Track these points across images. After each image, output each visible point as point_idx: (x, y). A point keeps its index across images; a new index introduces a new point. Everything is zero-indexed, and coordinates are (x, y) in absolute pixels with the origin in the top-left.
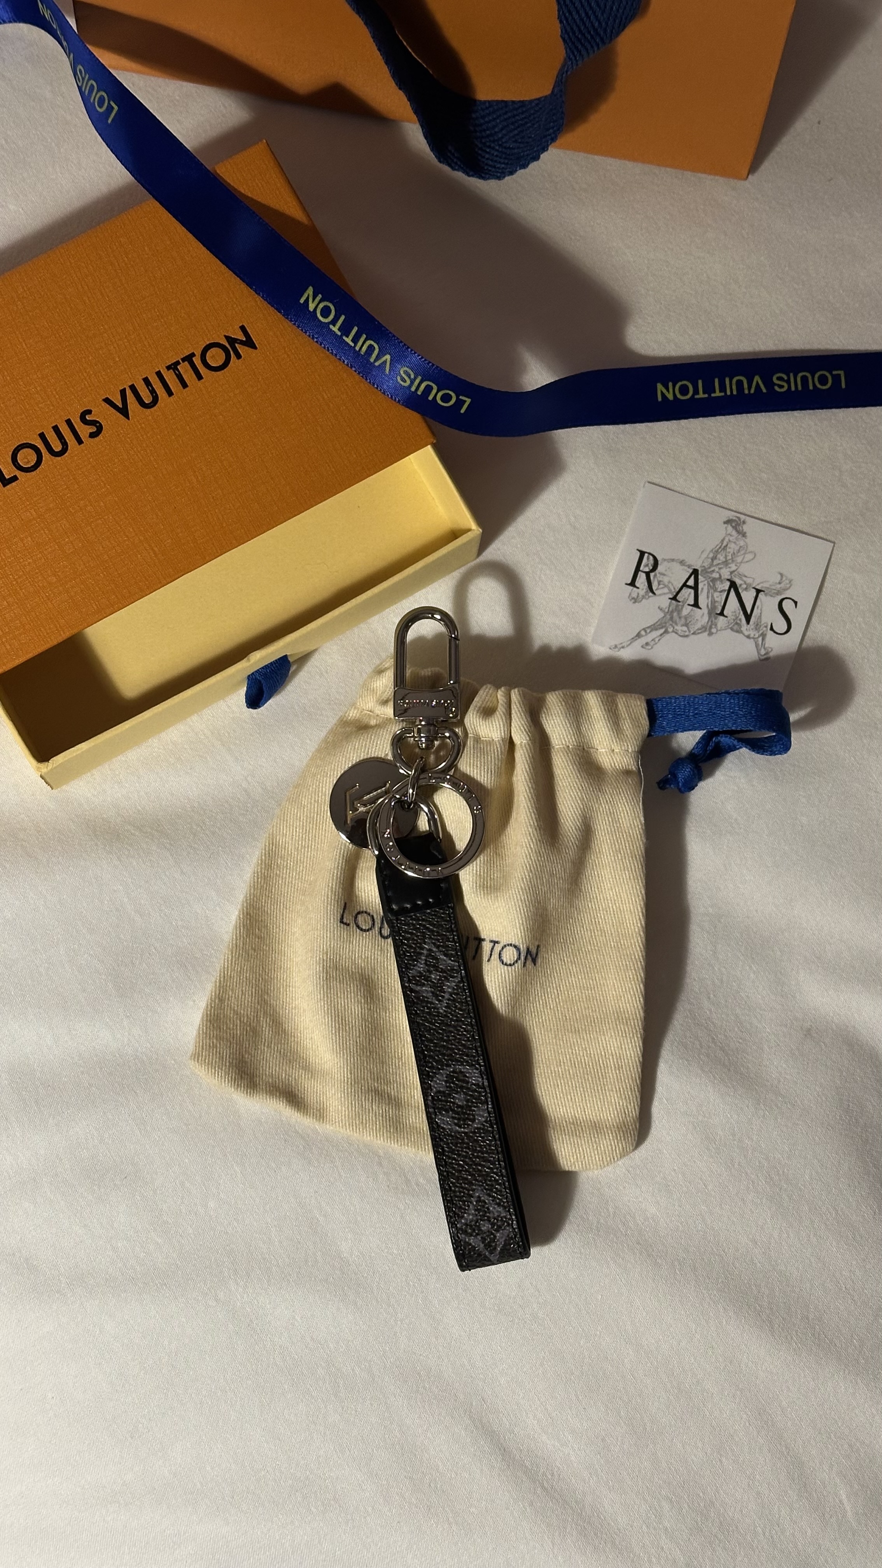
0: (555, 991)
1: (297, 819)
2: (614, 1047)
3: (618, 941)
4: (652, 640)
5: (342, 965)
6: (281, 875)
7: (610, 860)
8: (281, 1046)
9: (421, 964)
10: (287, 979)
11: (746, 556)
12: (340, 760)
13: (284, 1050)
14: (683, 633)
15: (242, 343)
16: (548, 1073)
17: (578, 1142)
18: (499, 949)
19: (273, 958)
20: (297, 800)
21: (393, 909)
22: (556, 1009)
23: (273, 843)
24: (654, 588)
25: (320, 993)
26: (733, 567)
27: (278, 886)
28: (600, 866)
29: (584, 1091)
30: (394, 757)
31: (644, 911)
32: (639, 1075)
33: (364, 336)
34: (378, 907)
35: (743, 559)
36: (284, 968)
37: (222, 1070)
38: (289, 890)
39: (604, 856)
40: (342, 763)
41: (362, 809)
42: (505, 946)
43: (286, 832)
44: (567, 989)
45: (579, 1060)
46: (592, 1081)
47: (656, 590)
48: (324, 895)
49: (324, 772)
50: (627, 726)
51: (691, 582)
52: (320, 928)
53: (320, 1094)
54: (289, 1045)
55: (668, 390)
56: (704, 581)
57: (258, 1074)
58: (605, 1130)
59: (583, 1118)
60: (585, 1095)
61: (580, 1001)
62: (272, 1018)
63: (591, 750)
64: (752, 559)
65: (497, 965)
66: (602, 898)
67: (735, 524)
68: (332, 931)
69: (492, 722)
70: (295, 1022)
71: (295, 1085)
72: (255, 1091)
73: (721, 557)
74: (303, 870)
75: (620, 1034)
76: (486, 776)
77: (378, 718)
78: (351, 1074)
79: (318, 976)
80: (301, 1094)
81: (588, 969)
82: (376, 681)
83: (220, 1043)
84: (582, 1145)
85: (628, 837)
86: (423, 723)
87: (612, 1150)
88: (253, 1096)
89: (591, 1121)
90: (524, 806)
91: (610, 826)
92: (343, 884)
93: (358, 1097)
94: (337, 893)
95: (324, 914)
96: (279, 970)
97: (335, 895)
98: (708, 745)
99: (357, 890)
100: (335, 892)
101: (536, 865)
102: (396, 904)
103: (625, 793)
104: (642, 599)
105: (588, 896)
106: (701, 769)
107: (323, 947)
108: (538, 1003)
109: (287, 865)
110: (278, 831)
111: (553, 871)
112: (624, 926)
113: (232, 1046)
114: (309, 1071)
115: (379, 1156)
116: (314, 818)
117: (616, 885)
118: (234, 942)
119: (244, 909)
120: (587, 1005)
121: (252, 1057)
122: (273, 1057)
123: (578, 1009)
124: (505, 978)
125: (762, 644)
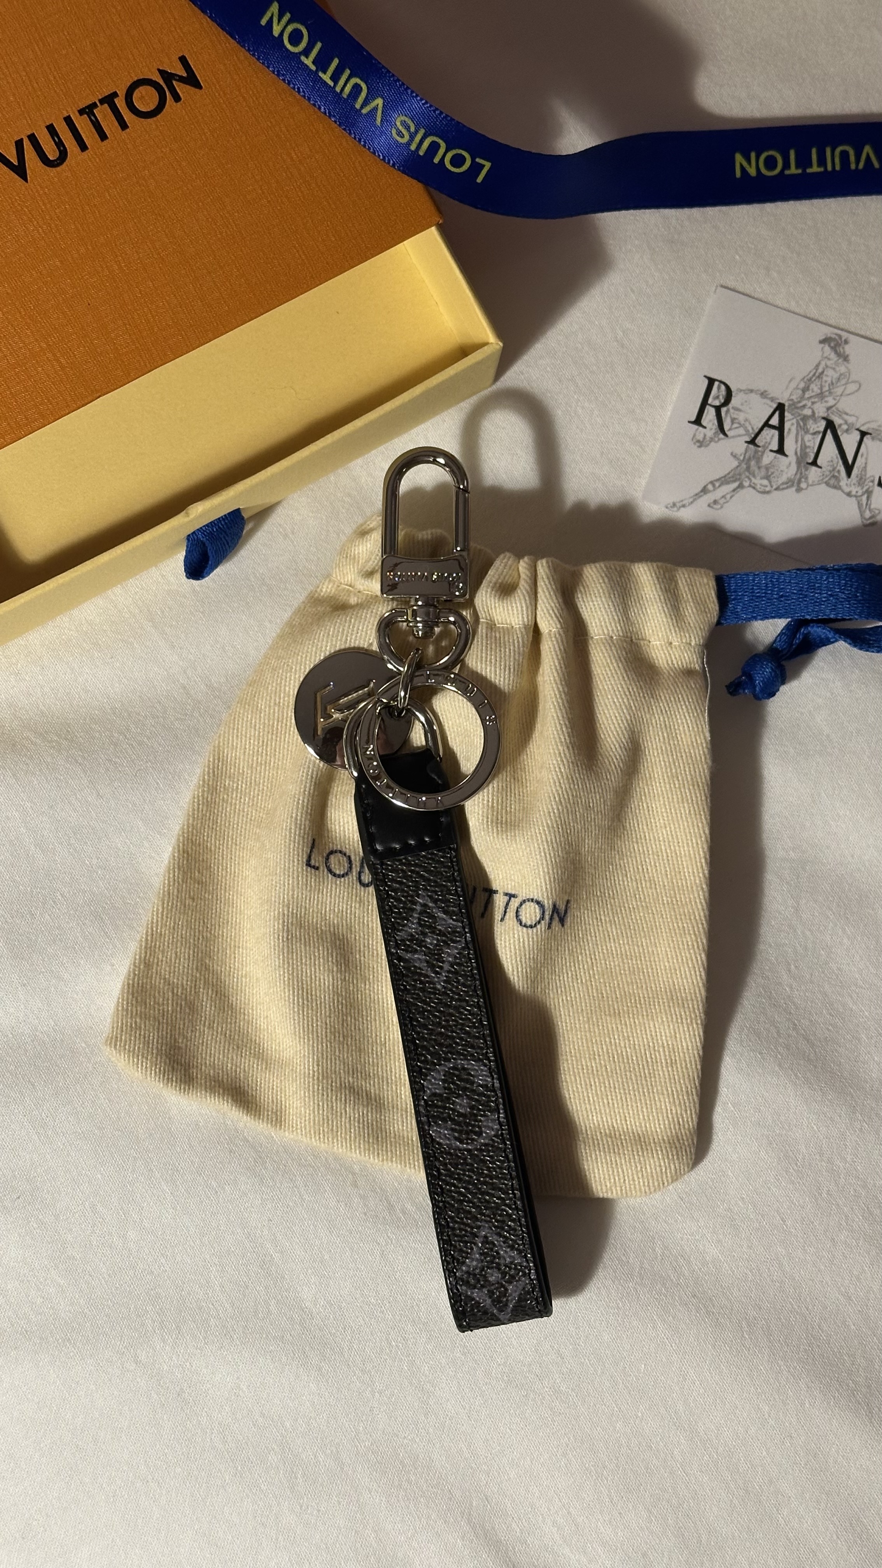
0: (589, 960)
1: (251, 727)
2: (666, 1036)
3: (673, 895)
4: (724, 497)
5: (308, 922)
6: (230, 801)
7: (663, 789)
8: (227, 1026)
9: (413, 924)
10: (235, 937)
11: (848, 385)
12: (309, 650)
13: (231, 1031)
14: (763, 488)
15: (181, 79)
16: (578, 1069)
17: (616, 1161)
18: (517, 905)
19: (218, 910)
20: (252, 703)
21: (377, 849)
22: (589, 983)
23: (219, 758)
24: (726, 427)
25: (279, 959)
26: (831, 402)
27: (226, 815)
28: (650, 796)
29: (625, 1093)
30: (380, 646)
31: (708, 857)
32: (698, 1074)
33: (347, 72)
34: (356, 845)
35: (844, 390)
36: (232, 924)
37: (147, 1059)
38: (240, 821)
39: (656, 783)
40: (311, 655)
41: (337, 716)
42: (524, 901)
43: (237, 743)
44: (604, 957)
45: (619, 1052)
46: (637, 1080)
47: (730, 429)
48: (286, 829)
49: (288, 665)
50: (690, 611)
51: (775, 421)
52: (280, 872)
53: (277, 1091)
54: (237, 1024)
55: (749, 162)
56: (792, 420)
57: (195, 1063)
58: (652, 1145)
59: (623, 1128)
60: (626, 1098)
61: (621, 974)
62: (215, 989)
63: (642, 642)
64: (857, 391)
65: (513, 926)
66: (652, 838)
67: (835, 344)
68: (295, 877)
69: (511, 603)
70: (245, 994)
71: (245, 1079)
72: (191, 1087)
73: (815, 388)
74: (258, 795)
75: (674, 1020)
76: (502, 675)
77: (360, 594)
78: (318, 1065)
79: (276, 936)
80: (252, 1090)
81: (632, 932)
82: (359, 545)
83: (145, 1023)
84: (621, 1165)
85: (689, 759)
86: (420, 603)
87: (662, 1173)
88: (188, 1093)
89: (633, 1133)
91: (664, 743)
92: (311, 815)
93: (328, 1096)
94: (303, 827)
95: (285, 854)
96: (225, 926)
97: (300, 829)
98: (793, 637)
99: (329, 822)
100: (301, 825)
101: (568, 795)
102: (381, 843)
103: (686, 699)
104: (710, 442)
105: (634, 836)
106: (784, 669)
107: (284, 898)
108: (565, 975)
109: (237, 787)
110: (226, 743)
111: (589, 803)
112: (681, 876)
113: (161, 1027)
114: (263, 1060)
115: (354, 1174)
116: (273, 726)
117: (671, 822)
118: (166, 889)
119: (179, 846)
120: (631, 979)
121: (187, 1041)
122: (216, 1041)
123: (619, 984)
124: (524, 943)
125: (867, 504)
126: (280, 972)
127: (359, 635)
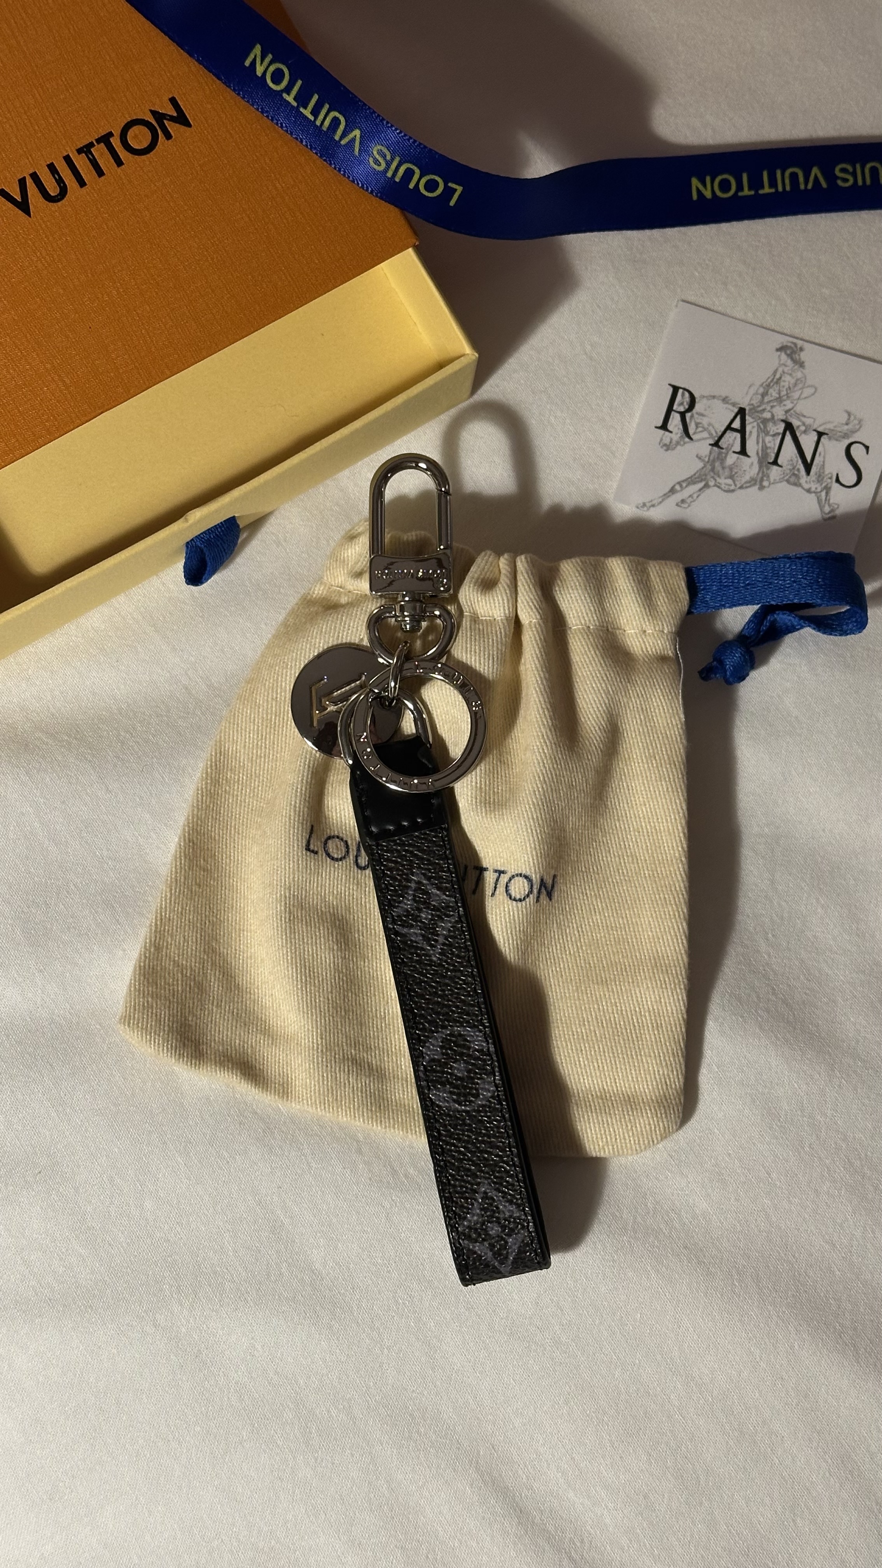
0: (576, 932)
1: (250, 722)
2: (651, 1001)
3: (654, 869)
4: (690, 496)
5: (309, 903)
6: (232, 792)
7: (642, 768)
8: (234, 1004)
9: (409, 900)
10: (240, 921)
11: (804, 390)
12: (304, 647)
13: (238, 1010)
14: (727, 487)
15: (172, 119)
16: (569, 1035)
17: (607, 1121)
18: (506, 880)
19: (223, 896)
20: (250, 698)
21: (372, 832)
22: (577, 955)
23: (220, 752)
24: (691, 431)
25: (282, 939)
26: (789, 405)
27: (228, 805)
28: (629, 776)
29: (614, 1057)
30: (371, 640)
31: (686, 831)
32: (683, 1036)
33: (327, 106)
34: (352, 830)
35: (801, 393)
37: (159, 1036)
38: (242, 811)
39: (634, 763)
40: (306, 651)
41: (332, 708)
42: (513, 877)
43: (237, 738)
44: (591, 929)
45: (608, 1018)
46: (625, 1044)
47: (694, 433)
48: (286, 816)
49: (284, 662)
50: (662, 601)
51: (737, 424)
52: (281, 857)
53: (283, 1065)
54: (244, 1003)
55: (705, 185)
56: (752, 423)
57: (205, 1040)
58: (641, 1105)
59: (613, 1090)
60: (615, 1061)
61: (607, 944)
63: (617, 632)
64: (813, 394)
65: (503, 900)
66: (633, 816)
67: (791, 351)
68: (296, 861)
69: (493, 597)
70: (251, 975)
71: (252, 1054)
72: (202, 1062)
73: (773, 393)
74: (259, 786)
75: (659, 985)
76: (486, 664)
77: (350, 594)
78: (322, 1038)
79: (279, 917)
80: (260, 1065)
81: (617, 905)
82: (348, 549)
83: (156, 1002)
84: (613, 1125)
85: (665, 739)
86: (407, 599)
87: (651, 1131)
88: (199, 1068)
89: (623, 1094)
91: (641, 725)
92: (309, 802)
93: (331, 1067)
94: (301, 814)
95: (285, 840)
96: (230, 910)
97: (299, 816)
98: (762, 624)
99: (326, 810)
100: (299, 812)
101: (552, 774)
102: (376, 826)
103: (661, 684)
104: (676, 445)
105: (615, 813)
106: (753, 655)
107: (285, 880)
108: (554, 948)
109: (239, 780)
110: (227, 737)
111: (572, 782)
112: (661, 850)
113: (172, 1006)
114: (269, 1035)
115: (358, 1141)
116: (271, 720)
117: (650, 799)
118: (173, 876)
119: (185, 836)
120: (617, 949)
121: (197, 1019)
122: (224, 1019)
123: (605, 954)
124: (514, 916)
125: (826, 500)
126: (283, 951)
127: (350, 632)
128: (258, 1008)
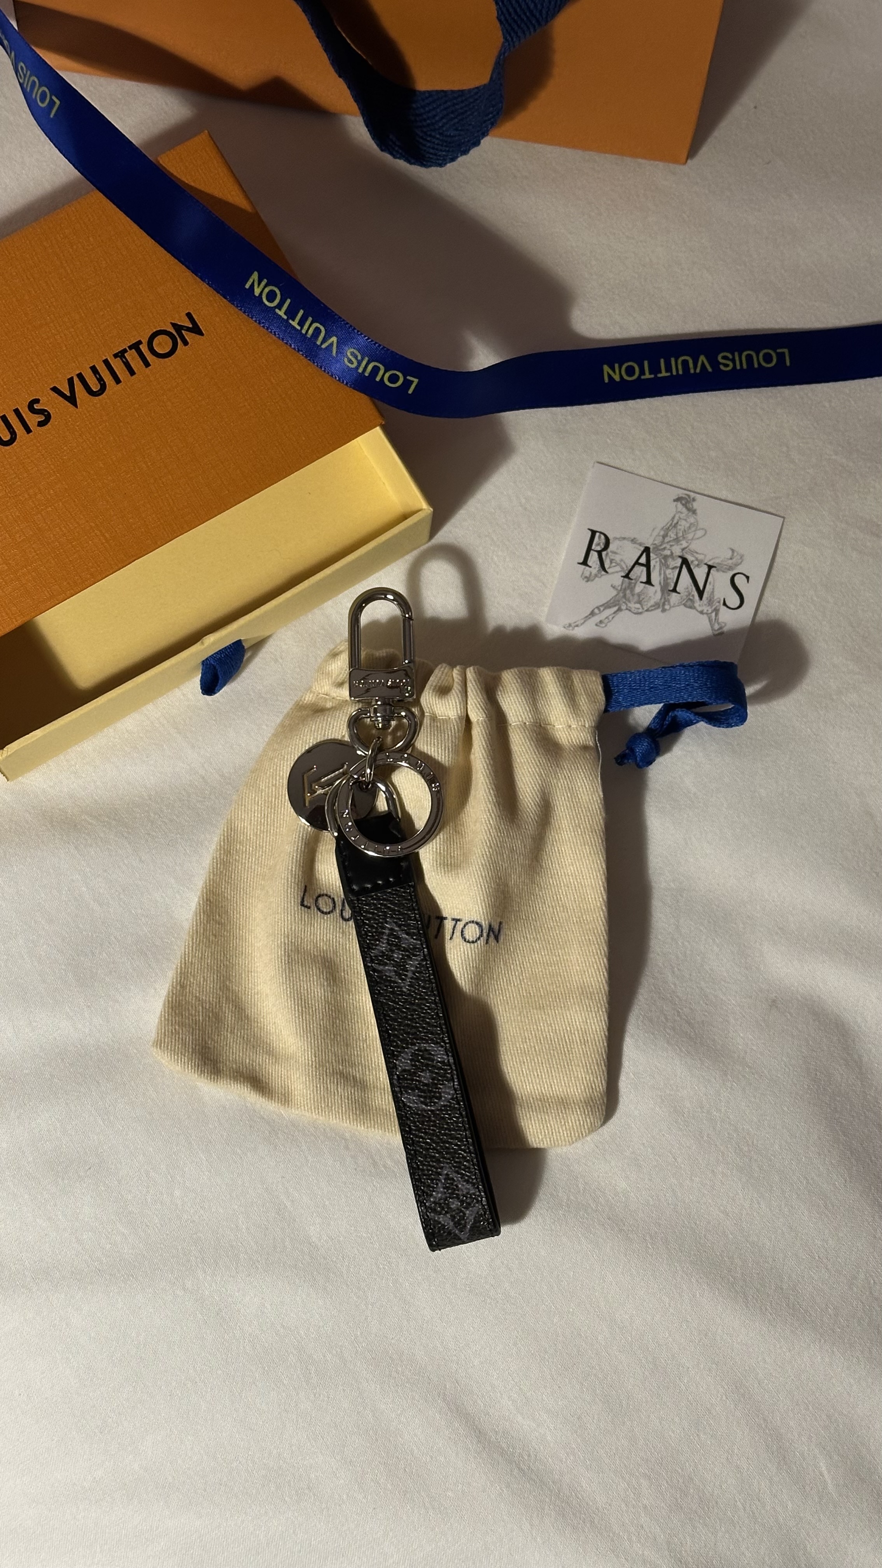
0: (519, 968)
1: (255, 804)
2: (579, 1022)
3: (580, 916)
4: (607, 618)
5: (304, 949)
6: (240, 861)
7: (569, 836)
8: (244, 1031)
9: (383, 943)
10: (248, 964)
11: (697, 532)
12: (297, 743)
13: (248, 1035)
14: (636, 610)
15: (188, 329)
16: (514, 1050)
17: (545, 1118)
18: (461, 926)
19: (235, 944)
20: (255, 785)
21: (354, 889)
22: (519, 986)
23: (231, 828)
24: (606, 566)
25: (283, 977)
26: (684, 544)
27: (238, 872)
28: (560, 842)
29: (550, 1067)
30: (351, 736)
31: (606, 886)
32: (605, 1050)
33: (310, 319)
34: (338, 890)
35: (694, 535)
37: (185, 1056)
38: (249, 876)
39: (564, 831)
40: (299, 746)
41: (320, 791)
42: (467, 923)
43: (245, 817)
44: (530, 965)
45: (545, 1036)
46: (559, 1057)
47: (610, 568)
48: (284, 878)
49: (281, 755)
50: (583, 701)
51: (643, 560)
52: (281, 911)
53: (285, 1078)
54: (252, 1030)
55: (614, 371)
56: (656, 558)
57: (221, 1060)
58: (573, 1105)
59: (550, 1094)
60: (551, 1070)
61: (544, 978)
63: (548, 727)
64: (705, 535)
65: (459, 942)
66: (563, 874)
67: (685, 501)
68: (293, 914)
69: (448, 701)
70: (257, 1008)
71: (259, 1070)
72: (219, 1077)
73: (672, 535)
74: (262, 855)
75: (585, 1009)
76: (443, 754)
77: (334, 700)
78: (315, 1057)
79: (280, 960)
80: (266, 1079)
81: (551, 945)
82: (332, 664)
83: (182, 1030)
84: (549, 1121)
85: (588, 813)
86: (379, 703)
87: (580, 1126)
88: (217, 1081)
89: (558, 1097)
90: (482, 783)
91: (569, 801)
92: (303, 867)
93: (323, 1079)
94: (297, 876)
95: (284, 898)
96: (240, 956)
97: (295, 878)
98: (665, 719)
99: (317, 873)
100: (295, 875)
101: (496, 841)
102: (357, 885)
103: (583, 768)
104: (595, 577)
105: (549, 872)
106: (658, 744)
107: (284, 931)
108: (501, 980)
109: (246, 850)
110: (236, 816)
111: (513, 847)
112: (586, 900)
113: (194, 1032)
114: (273, 1056)
115: (346, 1140)
116: (272, 802)
117: (576, 861)
118: (194, 929)
119: (203, 896)
120: (552, 980)
121: (215, 1043)
122: (237, 1043)
123: (542, 985)
124: (468, 956)
125: (715, 619)
126: (283, 986)
127: (334, 730)
128: (264, 1034)
